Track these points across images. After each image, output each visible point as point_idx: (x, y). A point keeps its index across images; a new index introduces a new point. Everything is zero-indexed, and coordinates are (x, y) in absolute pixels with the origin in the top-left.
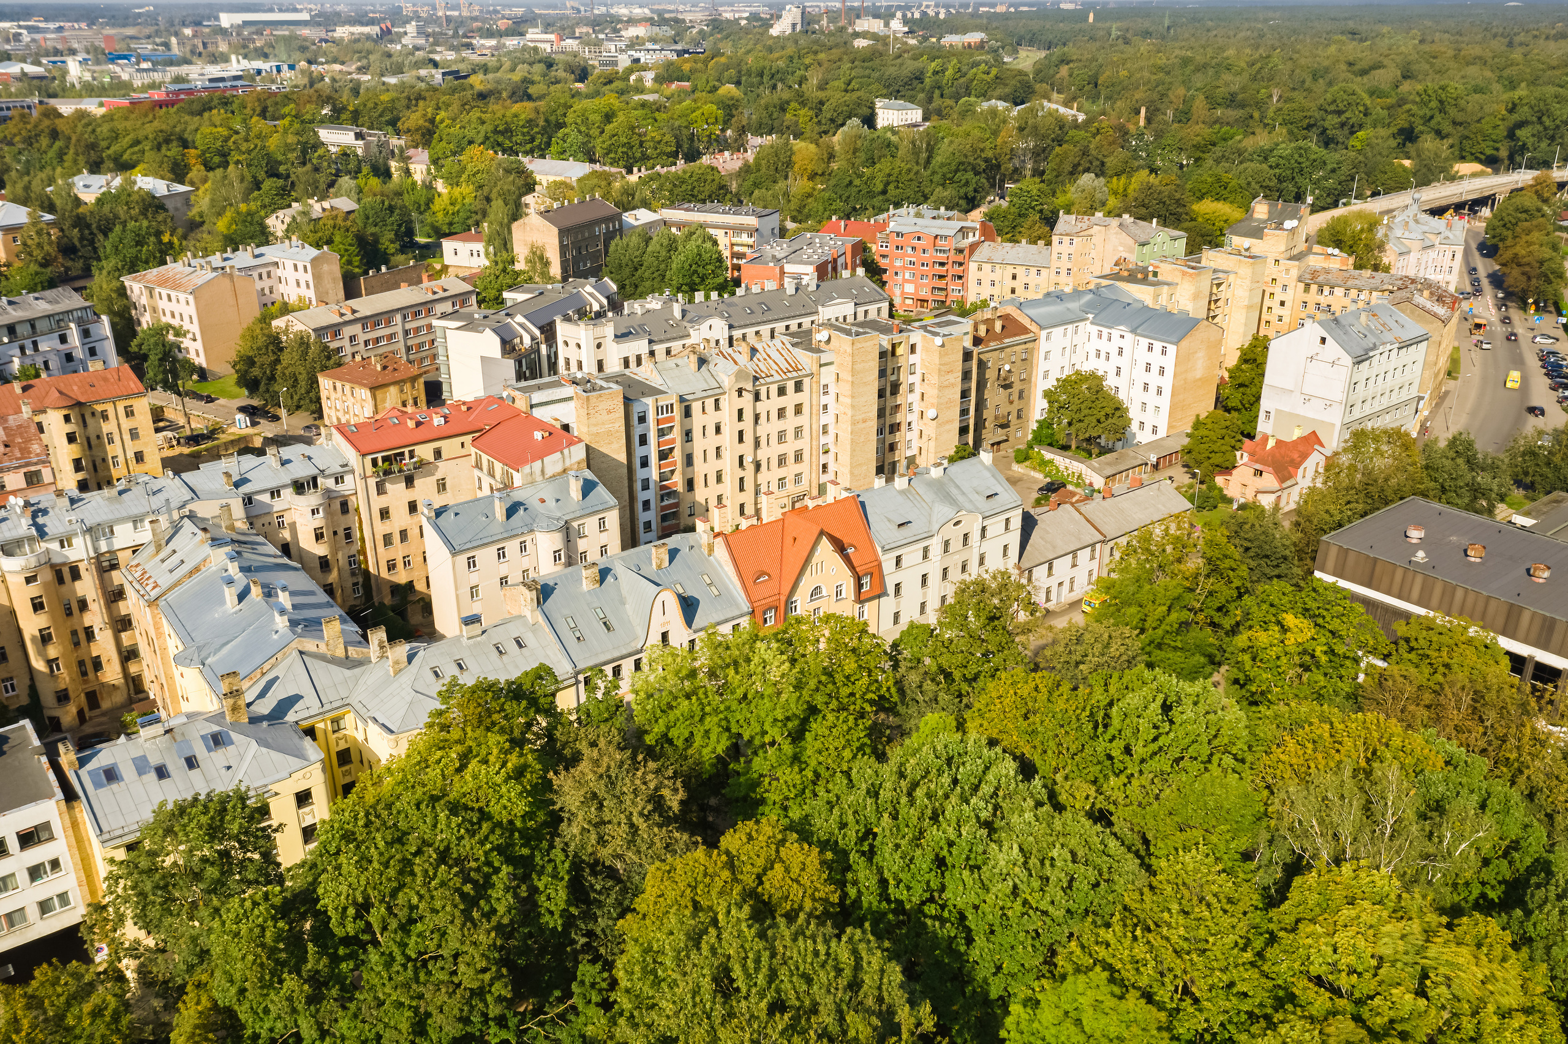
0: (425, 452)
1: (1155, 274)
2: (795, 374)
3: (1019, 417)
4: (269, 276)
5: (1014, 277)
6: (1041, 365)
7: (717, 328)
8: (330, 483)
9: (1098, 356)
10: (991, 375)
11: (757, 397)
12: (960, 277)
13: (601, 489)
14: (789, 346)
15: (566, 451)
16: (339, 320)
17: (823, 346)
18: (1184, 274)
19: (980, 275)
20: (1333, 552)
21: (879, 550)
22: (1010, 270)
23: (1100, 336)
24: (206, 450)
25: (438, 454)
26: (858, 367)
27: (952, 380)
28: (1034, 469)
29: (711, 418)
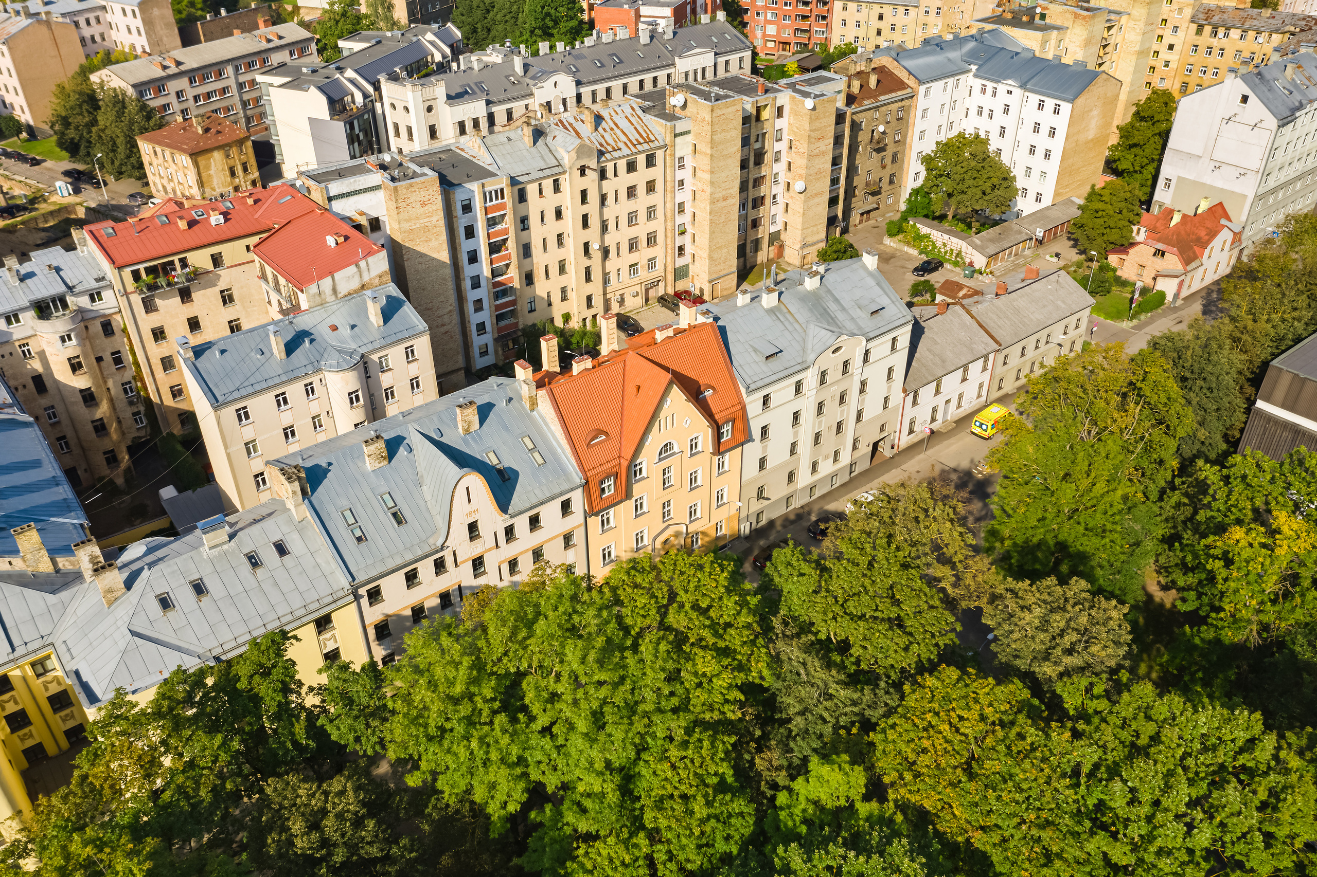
0: (200, 259)
1: (1043, 16)
2: (646, 146)
3: (891, 182)
4: (98, 21)
5: (881, 17)
6: (918, 124)
7: (565, 85)
8: (84, 302)
9: (980, 113)
10: (863, 137)
11: (603, 175)
12: (824, 18)
13: (408, 309)
14: (640, 112)
15: (362, 264)
16: (160, 73)
17: (678, 112)
18: (1076, 16)
19: (845, 15)
20: (1284, 383)
21: (743, 391)
22: (877, 9)
23: (984, 91)
24: (23, 223)
25: (217, 260)
26: (717, 137)
27: (823, 148)
28: (908, 244)
29: (551, 201)
